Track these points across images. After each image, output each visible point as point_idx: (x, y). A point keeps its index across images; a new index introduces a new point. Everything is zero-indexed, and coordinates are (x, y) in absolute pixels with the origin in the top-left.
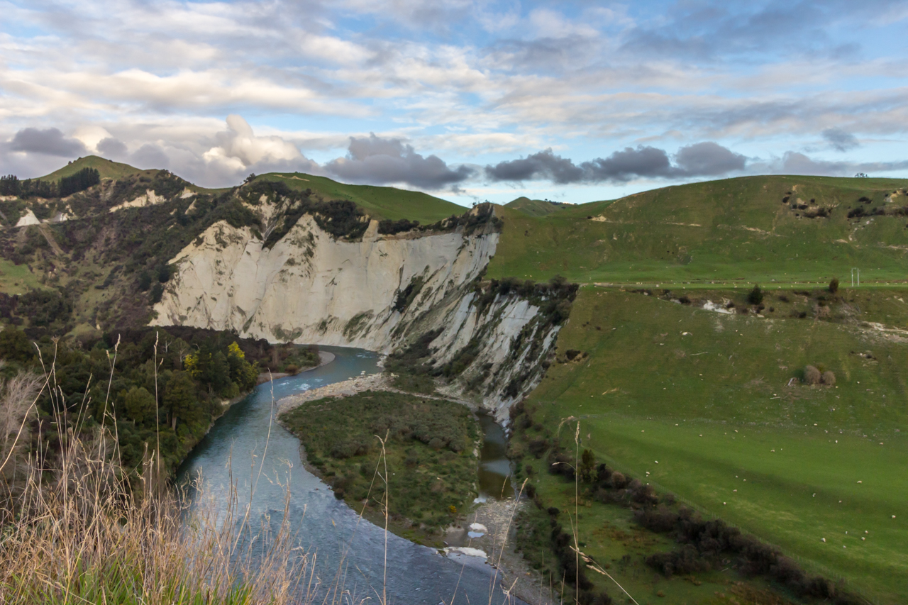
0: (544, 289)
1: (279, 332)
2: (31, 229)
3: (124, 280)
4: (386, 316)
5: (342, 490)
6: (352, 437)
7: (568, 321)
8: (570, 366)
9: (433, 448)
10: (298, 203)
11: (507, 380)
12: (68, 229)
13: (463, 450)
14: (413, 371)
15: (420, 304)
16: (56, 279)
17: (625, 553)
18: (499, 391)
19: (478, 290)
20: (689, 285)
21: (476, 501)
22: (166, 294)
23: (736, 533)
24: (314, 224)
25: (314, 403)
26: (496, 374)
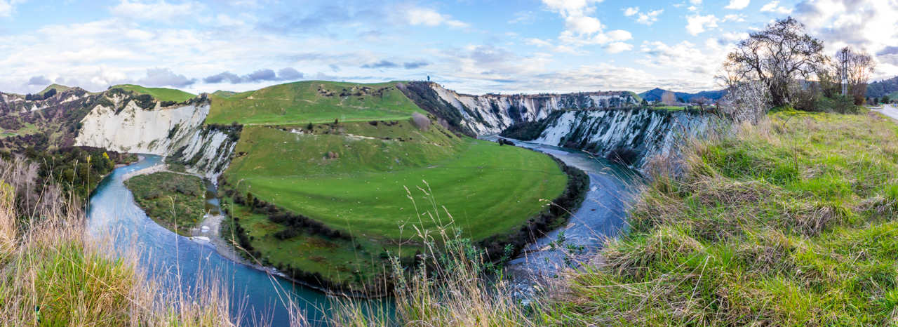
0: (229, 127)
1: (122, 148)
2: (35, 111)
3: (66, 129)
4: (164, 141)
5: (149, 213)
6: (152, 190)
7: (239, 140)
8: (241, 158)
9: (186, 195)
10: (128, 96)
11: (215, 166)
12: (46, 111)
13: (198, 196)
14: (176, 163)
15: (178, 135)
16: (43, 129)
17: (266, 233)
18: (212, 170)
19: (202, 129)
20: (286, 123)
21: (205, 217)
22: (80, 134)
23: (307, 219)
24: (135, 104)
25: (136, 177)
26: (211, 163)
